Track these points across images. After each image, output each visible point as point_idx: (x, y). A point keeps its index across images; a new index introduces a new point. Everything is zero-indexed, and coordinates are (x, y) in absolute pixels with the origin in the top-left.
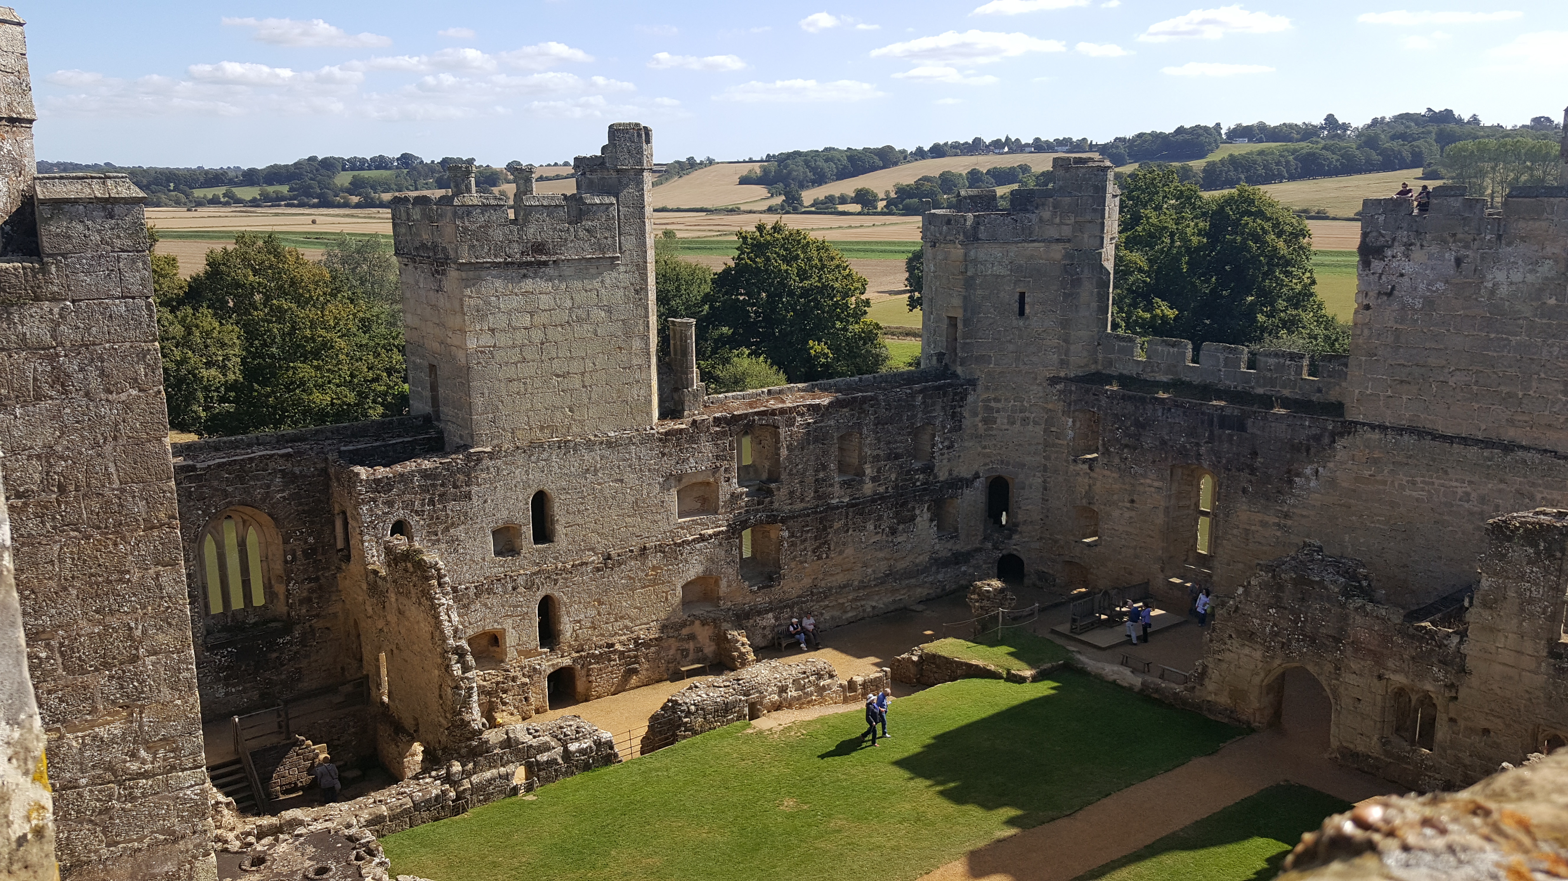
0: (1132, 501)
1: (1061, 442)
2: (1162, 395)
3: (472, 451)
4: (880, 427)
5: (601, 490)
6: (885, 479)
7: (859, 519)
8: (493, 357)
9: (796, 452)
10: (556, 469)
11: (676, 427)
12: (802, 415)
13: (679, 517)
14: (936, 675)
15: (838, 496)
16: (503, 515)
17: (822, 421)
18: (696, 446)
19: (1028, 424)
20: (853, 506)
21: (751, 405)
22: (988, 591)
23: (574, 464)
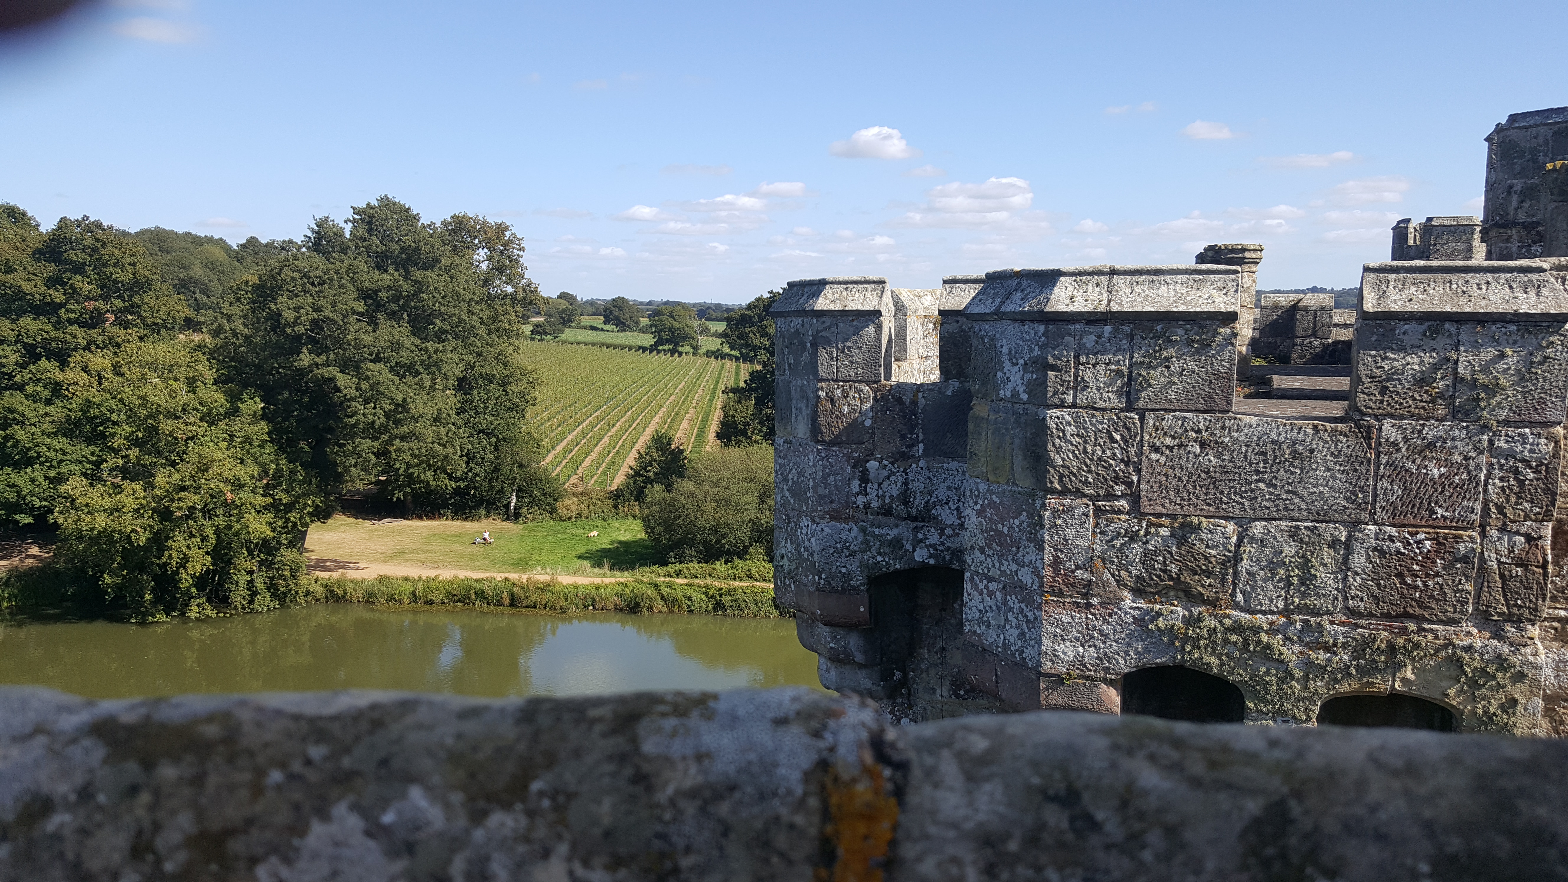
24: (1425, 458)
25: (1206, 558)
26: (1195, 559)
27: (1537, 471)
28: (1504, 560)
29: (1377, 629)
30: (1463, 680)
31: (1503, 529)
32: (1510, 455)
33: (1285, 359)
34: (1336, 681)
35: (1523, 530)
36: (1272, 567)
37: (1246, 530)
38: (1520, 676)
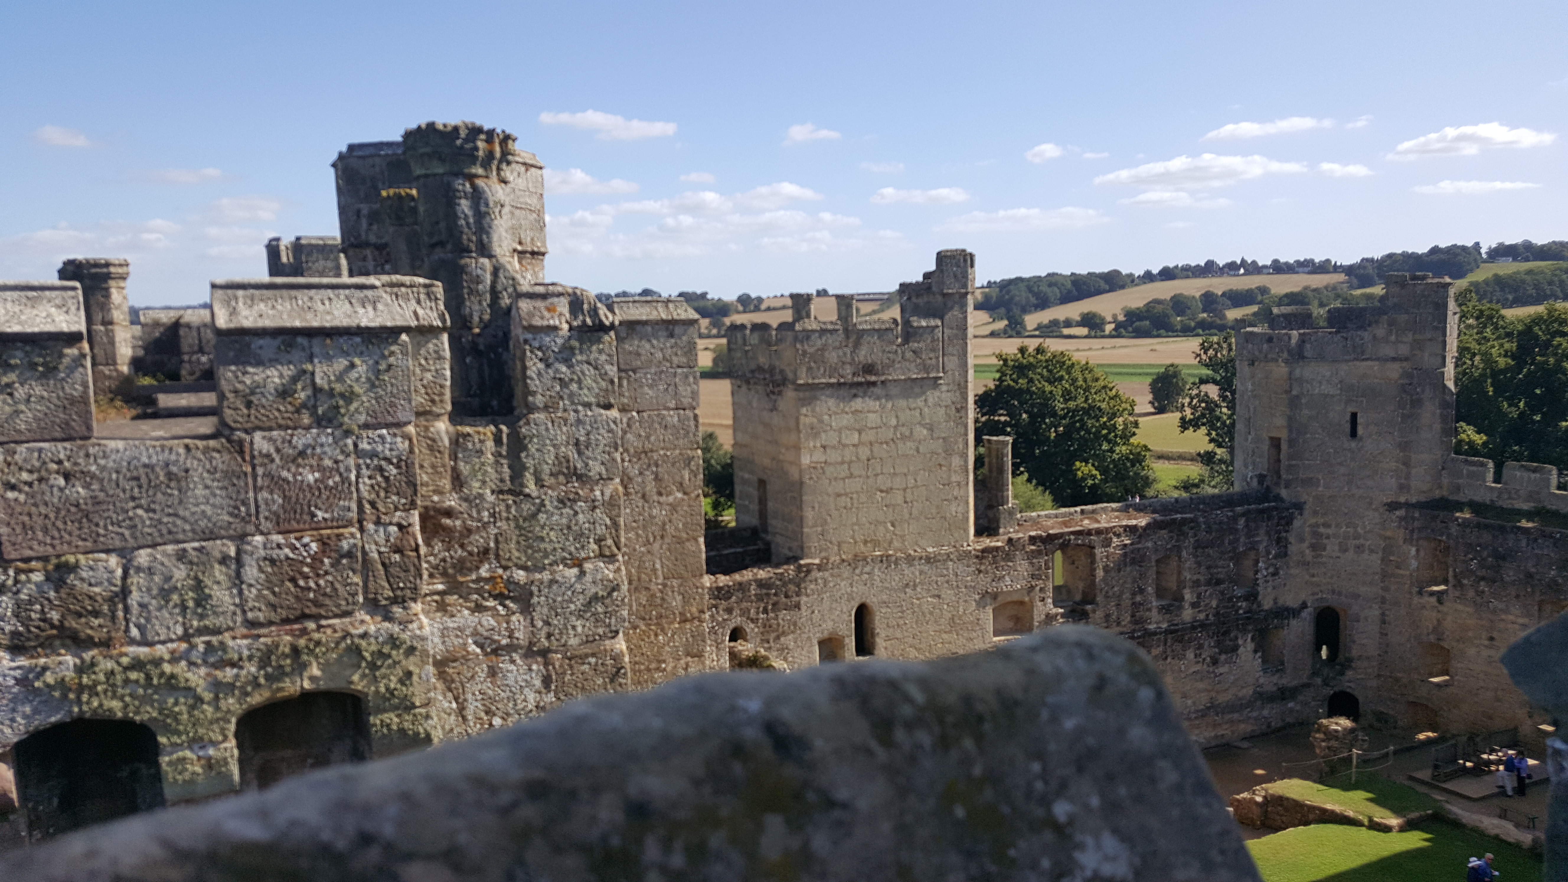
0: (1492, 639)
1: (1401, 572)
2: (1524, 524)
3: (802, 562)
4: (1200, 550)
5: (920, 606)
6: (1206, 605)
7: (1178, 647)
8: (824, 473)
9: (1113, 574)
10: (877, 582)
11: (993, 544)
12: (1118, 536)
13: (995, 635)
14: (1284, 819)
15: (1156, 621)
16: (827, 627)
17: (1139, 543)
18: (1011, 564)
19: (1363, 552)
20: (1172, 632)
21: (1065, 524)
22: (1336, 731)
23: (895, 580)
24: (298, 466)
25: (90, 598)
26: (78, 600)
27: (398, 467)
28: (383, 549)
29: (279, 635)
30: (364, 664)
31: (378, 522)
32: (373, 455)
33: (175, 376)
34: (247, 694)
35: (395, 520)
36: (165, 594)
37: (130, 561)
38: (411, 650)
